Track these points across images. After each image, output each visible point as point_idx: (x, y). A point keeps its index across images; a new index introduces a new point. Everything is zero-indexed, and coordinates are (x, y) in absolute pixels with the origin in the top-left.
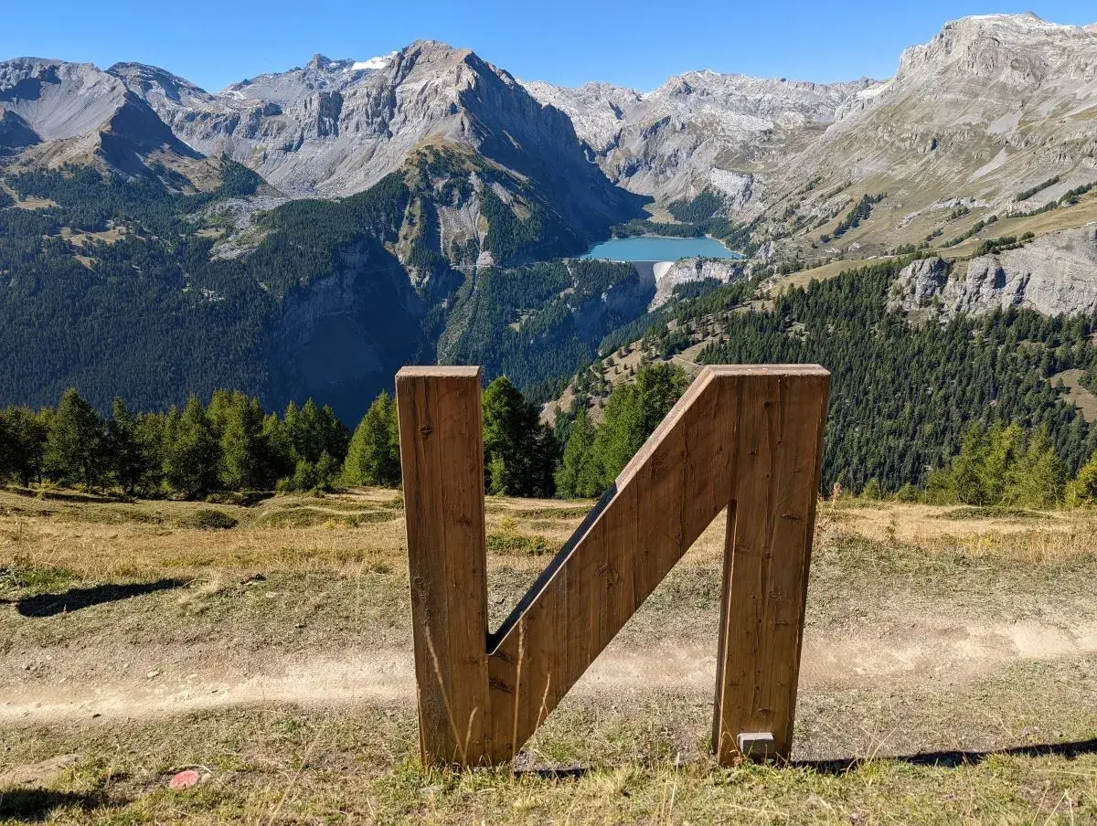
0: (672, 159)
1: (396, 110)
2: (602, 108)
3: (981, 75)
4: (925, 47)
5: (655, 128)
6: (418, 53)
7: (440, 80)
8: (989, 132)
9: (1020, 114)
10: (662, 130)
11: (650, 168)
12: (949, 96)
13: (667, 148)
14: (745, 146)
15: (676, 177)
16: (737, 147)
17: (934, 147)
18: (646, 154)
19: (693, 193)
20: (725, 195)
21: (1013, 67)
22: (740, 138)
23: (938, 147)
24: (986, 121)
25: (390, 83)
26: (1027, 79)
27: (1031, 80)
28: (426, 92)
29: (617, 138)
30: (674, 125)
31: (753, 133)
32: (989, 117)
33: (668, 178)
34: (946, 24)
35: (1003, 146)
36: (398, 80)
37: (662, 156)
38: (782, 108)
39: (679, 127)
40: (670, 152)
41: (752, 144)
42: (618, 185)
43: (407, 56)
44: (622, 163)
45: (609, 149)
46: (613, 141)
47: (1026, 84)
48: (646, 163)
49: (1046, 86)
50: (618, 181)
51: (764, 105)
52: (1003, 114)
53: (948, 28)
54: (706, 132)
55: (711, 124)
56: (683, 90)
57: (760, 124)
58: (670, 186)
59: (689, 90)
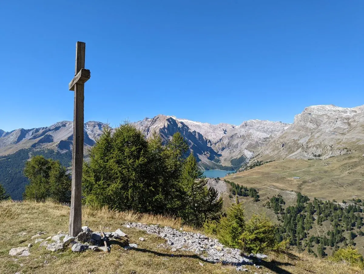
0: (236, 146)
1: (149, 132)
2: (221, 131)
3: (302, 124)
4: (300, 115)
5: (232, 137)
6: (158, 118)
7: (160, 125)
8: (299, 142)
9: (310, 136)
10: (235, 137)
11: (229, 149)
12: (293, 131)
13: (235, 143)
14: (257, 142)
15: (237, 151)
16: (254, 143)
17: (283, 146)
18: (228, 144)
19: (239, 156)
20: (246, 158)
21: (310, 122)
22: (256, 140)
23: (284, 146)
24: (299, 139)
25: (149, 126)
26: (314, 126)
27: (315, 126)
28: (156, 128)
29: (220, 140)
30: (238, 136)
31: (260, 139)
32: (301, 137)
33: (234, 152)
34: (305, 108)
35: (301, 147)
36: (151, 125)
37: (233, 145)
38: (275, 131)
39: (239, 136)
40: (236, 143)
41: (259, 142)
42: (218, 153)
43: (155, 119)
44: (220, 147)
45: (217, 143)
46: (219, 140)
47: (314, 128)
48: (228, 147)
49: (320, 128)
50: (218, 152)
51: (270, 130)
52: (305, 137)
53: (306, 109)
54: (246, 138)
55: (249, 136)
56: (244, 125)
57: (265, 135)
58: (234, 154)
59: (246, 125)
